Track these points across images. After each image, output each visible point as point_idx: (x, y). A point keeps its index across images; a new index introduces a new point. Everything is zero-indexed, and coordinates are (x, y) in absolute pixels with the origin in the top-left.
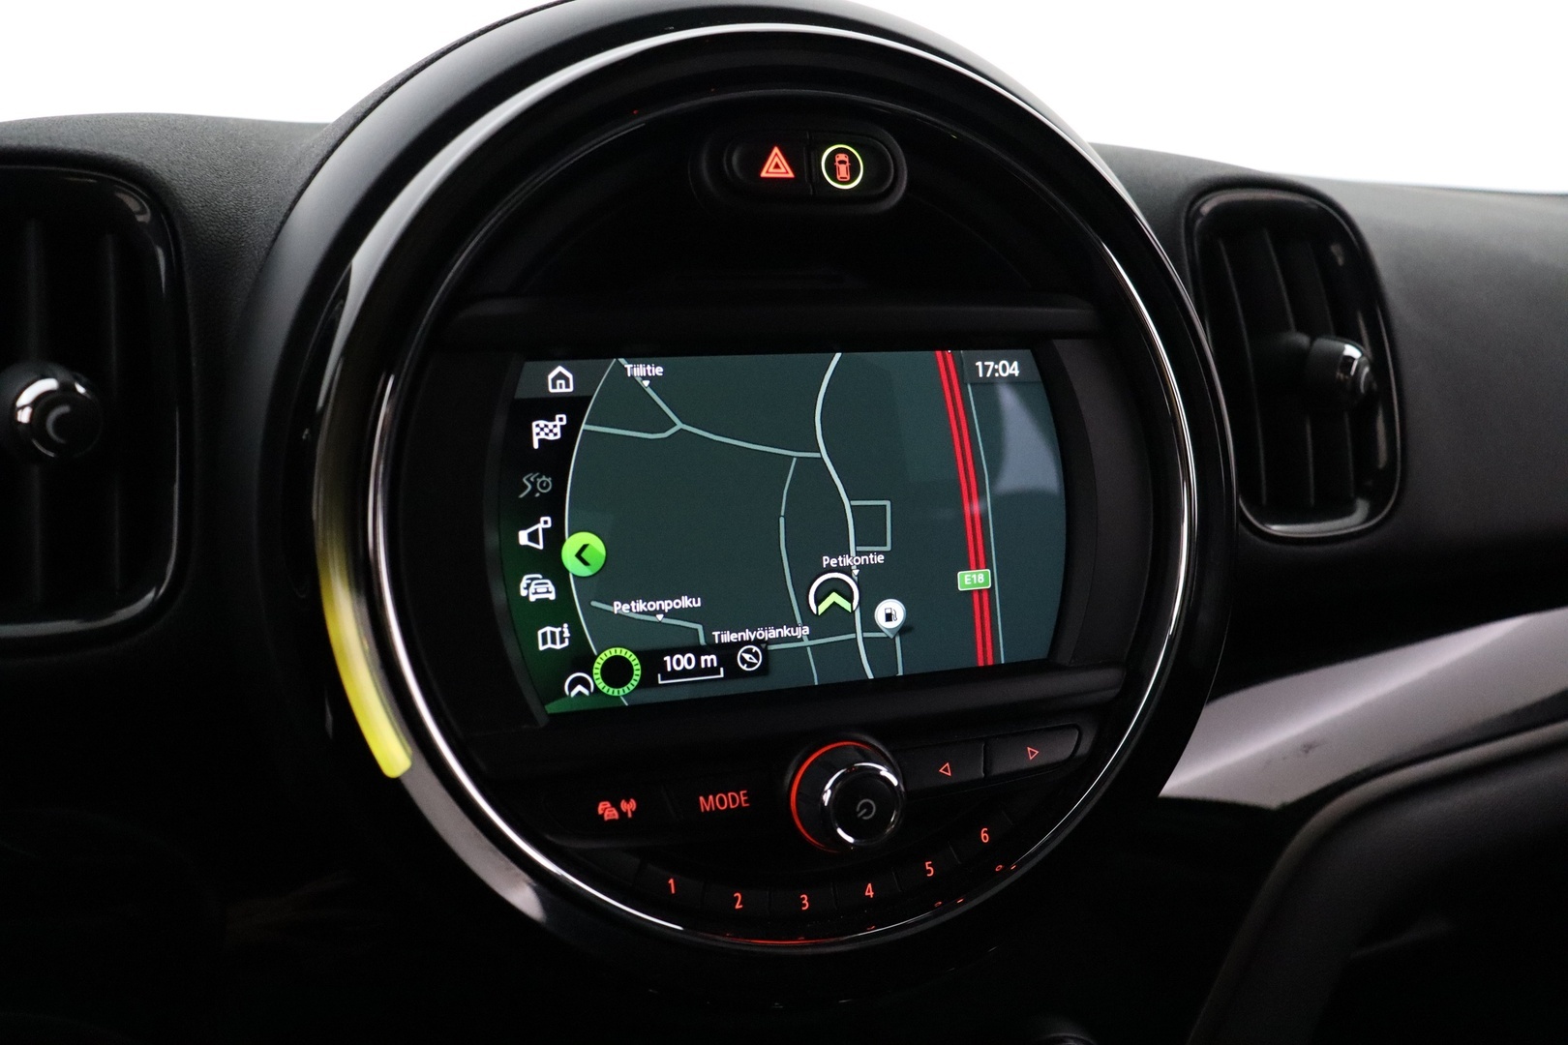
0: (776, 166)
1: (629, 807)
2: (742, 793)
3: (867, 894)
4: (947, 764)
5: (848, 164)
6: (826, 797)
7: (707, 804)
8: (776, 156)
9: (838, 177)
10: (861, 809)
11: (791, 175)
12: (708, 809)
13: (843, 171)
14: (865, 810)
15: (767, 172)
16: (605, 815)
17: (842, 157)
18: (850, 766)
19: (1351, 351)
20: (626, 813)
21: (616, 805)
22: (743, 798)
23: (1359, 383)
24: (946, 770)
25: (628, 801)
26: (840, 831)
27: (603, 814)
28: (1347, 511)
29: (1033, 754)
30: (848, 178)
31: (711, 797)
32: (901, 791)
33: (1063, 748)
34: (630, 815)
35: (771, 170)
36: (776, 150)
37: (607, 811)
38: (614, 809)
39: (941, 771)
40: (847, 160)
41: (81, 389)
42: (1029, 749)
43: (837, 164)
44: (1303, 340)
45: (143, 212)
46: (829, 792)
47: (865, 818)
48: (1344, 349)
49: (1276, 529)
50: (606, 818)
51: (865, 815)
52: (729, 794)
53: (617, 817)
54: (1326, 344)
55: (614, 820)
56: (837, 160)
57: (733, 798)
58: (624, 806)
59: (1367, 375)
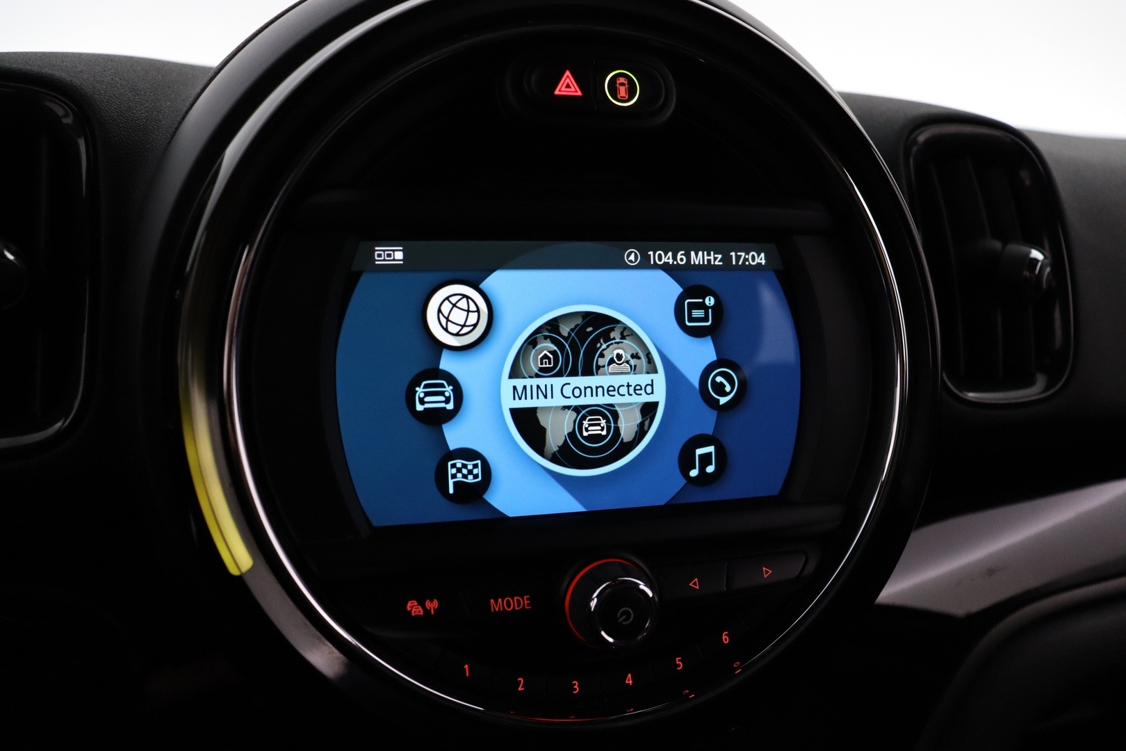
0: (567, 86)
1: (432, 605)
2: (525, 597)
3: (627, 682)
4: (696, 579)
5: (627, 86)
6: (593, 604)
7: (497, 605)
8: (568, 78)
9: (619, 97)
10: (621, 616)
11: (579, 93)
12: (497, 609)
13: (622, 91)
14: (624, 617)
15: (560, 91)
16: (413, 611)
17: (622, 80)
18: (614, 579)
19: (1036, 254)
20: (430, 610)
21: (422, 604)
22: (526, 602)
23: (1042, 281)
24: (695, 584)
25: (431, 601)
26: (603, 633)
27: (411, 611)
28: (1029, 383)
29: (767, 572)
30: (627, 97)
31: (500, 600)
32: (655, 601)
33: (792, 568)
34: (433, 612)
35: (563, 89)
36: (568, 73)
37: (414, 608)
38: (420, 607)
39: (691, 584)
40: (626, 82)
41: (11, 257)
42: (764, 568)
43: (618, 86)
44: (997, 245)
45: (66, 115)
46: (596, 600)
47: (625, 623)
48: (1030, 252)
49: (971, 395)
50: (413, 614)
51: (624, 620)
52: (515, 598)
53: (422, 613)
54: (1015, 248)
55: (420, 615)
56: (618, 82)
57: (518, 601)
58: (428, 604)
59: (1049, 274)
